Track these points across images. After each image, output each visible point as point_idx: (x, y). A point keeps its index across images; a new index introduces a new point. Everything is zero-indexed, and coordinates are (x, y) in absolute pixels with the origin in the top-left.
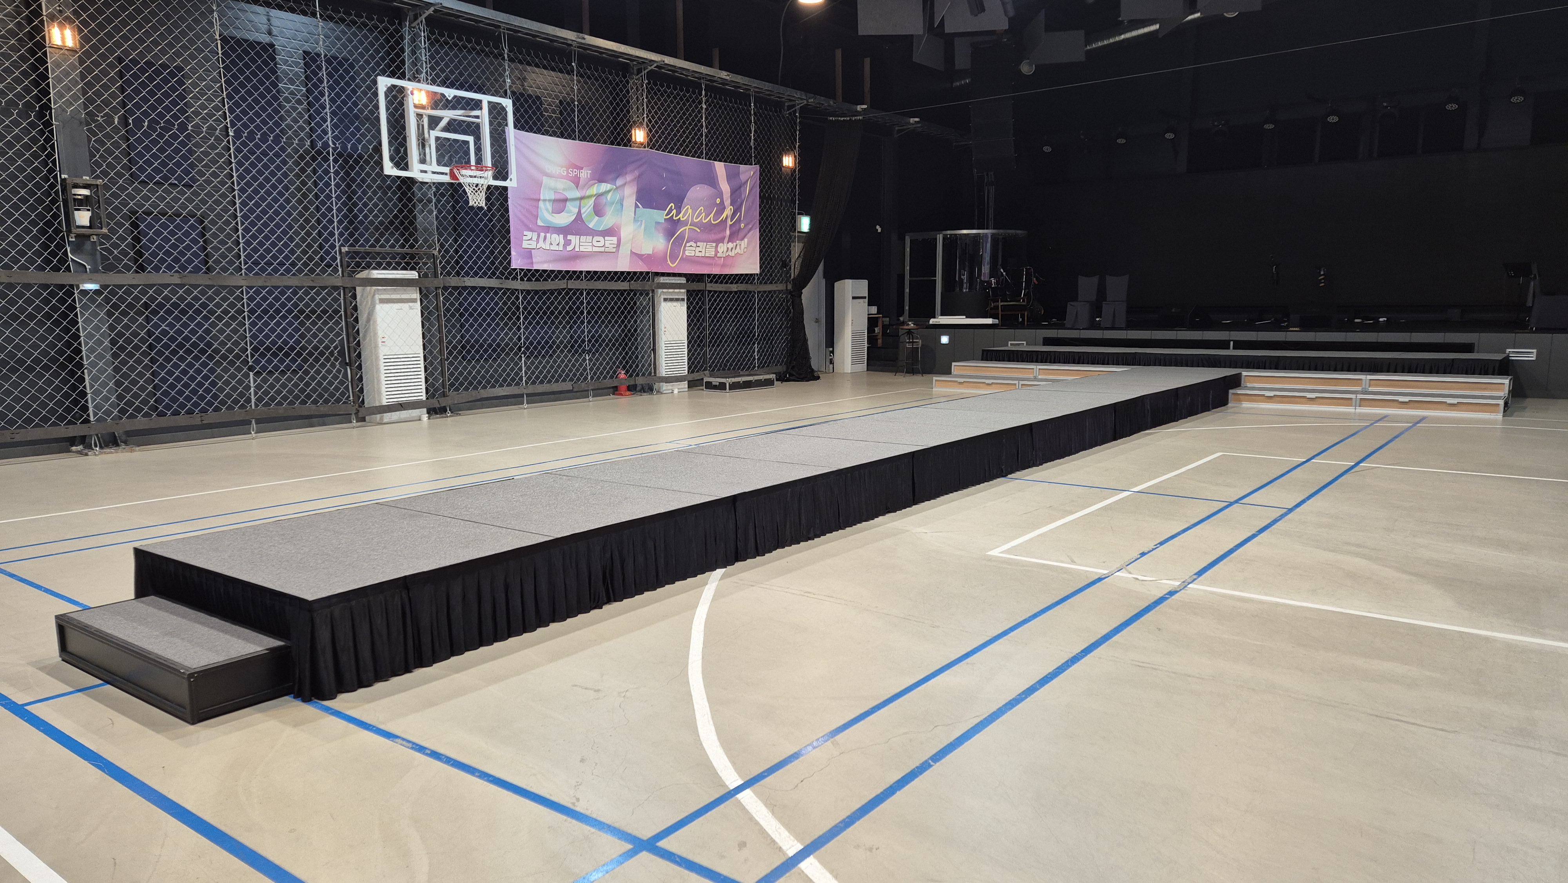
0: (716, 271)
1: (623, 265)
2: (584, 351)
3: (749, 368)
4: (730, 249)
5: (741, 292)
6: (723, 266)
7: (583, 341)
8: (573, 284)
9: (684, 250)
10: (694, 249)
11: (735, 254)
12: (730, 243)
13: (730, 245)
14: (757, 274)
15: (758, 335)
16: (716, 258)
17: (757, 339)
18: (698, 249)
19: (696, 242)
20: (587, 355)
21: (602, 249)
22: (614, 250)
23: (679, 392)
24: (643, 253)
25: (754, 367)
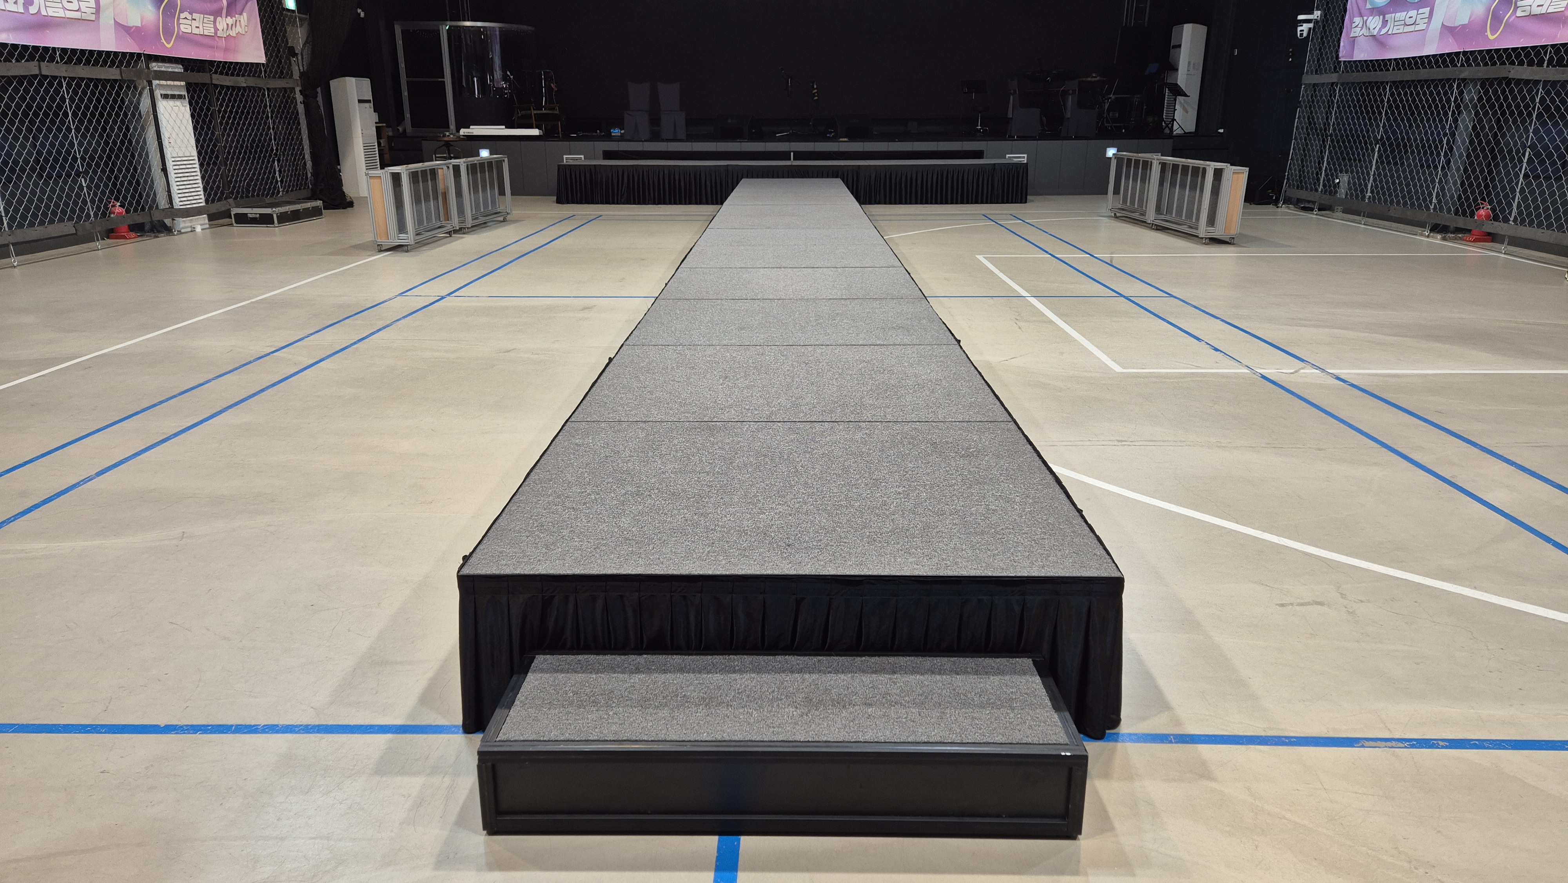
0: (219, 57)
1: (108, 42)
2: (78, 174)
3: (273, 194)
4: (230, 25)
5: (249, 88)
6: (226, 50)
7: (75, 159)
8: (48, 69)
9: (179, 24)
10: (189, 22)
11: (237, 34)
12: (229, 17)
13: (230, 20)
14: (263, 64)
15: (277, 150)
16: (217, 38)
17: (276, 154)
18: (195, 24)
19: (191, 13)
20: (83, 180)
21: (77, 15)
22: (93, 17)
23: (202, 229)
24: (130, 24)
25: (278, 192)
